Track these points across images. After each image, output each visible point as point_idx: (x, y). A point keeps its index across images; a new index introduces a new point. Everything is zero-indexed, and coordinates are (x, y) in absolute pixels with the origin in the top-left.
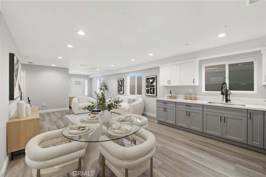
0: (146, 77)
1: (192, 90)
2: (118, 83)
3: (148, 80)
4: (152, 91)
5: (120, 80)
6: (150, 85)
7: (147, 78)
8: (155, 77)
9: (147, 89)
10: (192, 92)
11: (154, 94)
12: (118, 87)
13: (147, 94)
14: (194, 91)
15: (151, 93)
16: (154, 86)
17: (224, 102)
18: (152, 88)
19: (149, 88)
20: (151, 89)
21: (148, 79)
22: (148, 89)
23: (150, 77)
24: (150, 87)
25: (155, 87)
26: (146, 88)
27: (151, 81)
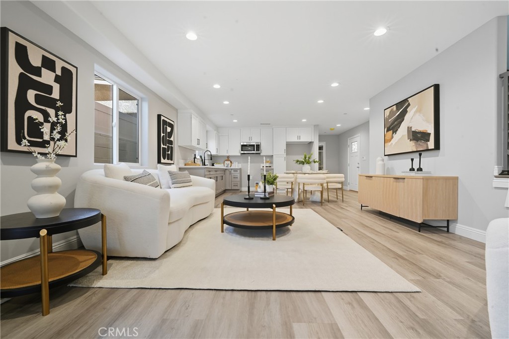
0: (163, 118)
3: (165, 127)
4: (169, 152)
6: (167, 138)
7: (163, 121)
8: (173, 123)
9: (163, 148)
11: (172, 159)
13: (163, 160)
15: (168, 157)
16: (172, 142)
18: (170, 146)
19: (166, 145)
20: (168, 149)
23: (168, 121)
25: (173, 146)
26: (162, 145)
27: (168, 129)
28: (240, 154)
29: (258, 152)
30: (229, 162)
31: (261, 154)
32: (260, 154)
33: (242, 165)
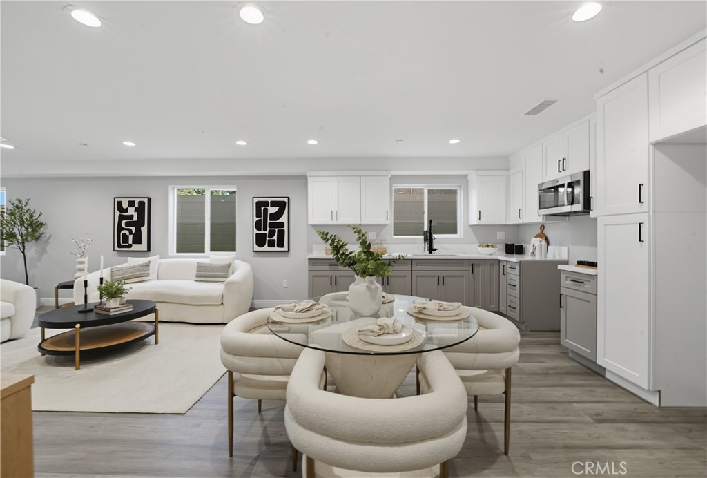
0: (255, 200)
1: (375, 233)
2: (117, 213)
3: (262, 208)
4: (275, 238)
5: (131, 204)
6: (269, 221)
7: (257, 203)
8: (286, 200)
9: (257, 234)
10: (375, 238)
11: (282, 246)
12: (120, 228)
13: (257, 248)
14: (378, 236)
15: (271, 244)
16: (282, 225)
17: (427, 252)
18: (276, 229)
19: (265, 230)
20: (272, 234)
21: (261, 205)
22: (262, 232)
23: (269, 200)
24: (268, 229)
25: (286, 228)
26: (256, 232)
27: (272, 210)
29: (575, 208)
31: (592, 214)
33: (568, 249)
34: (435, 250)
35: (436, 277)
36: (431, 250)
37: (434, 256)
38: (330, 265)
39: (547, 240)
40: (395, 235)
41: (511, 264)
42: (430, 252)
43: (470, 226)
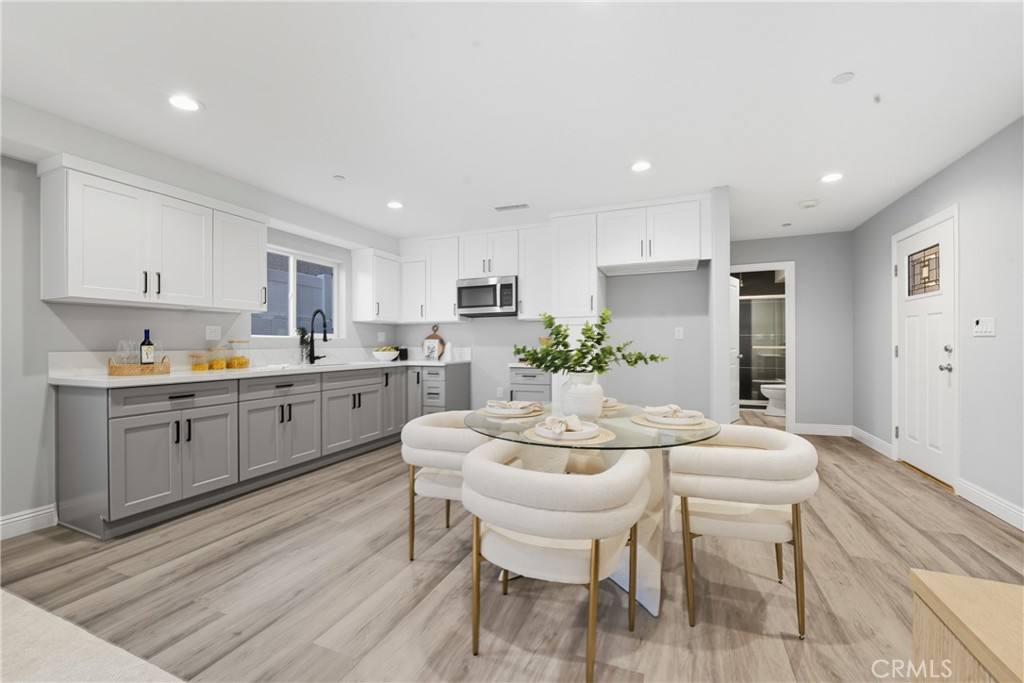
1: (219, 328)
10: (219, 337)
14: (224, 333)
17: (307, 362)
28: (456, 318)
29: (507, 309)
30: (435, 343)
31: (521, 316)
32: (515, 314)
33: (472, 350)
34: (318, 358)
35: (351, 398)
36: (312, 358)
37: (319, 366)
38: (171, 398)
39: (442, 343)
40: (253, 333)
41: (430, 369)
42: (312, 362)
43: (355, 323)
